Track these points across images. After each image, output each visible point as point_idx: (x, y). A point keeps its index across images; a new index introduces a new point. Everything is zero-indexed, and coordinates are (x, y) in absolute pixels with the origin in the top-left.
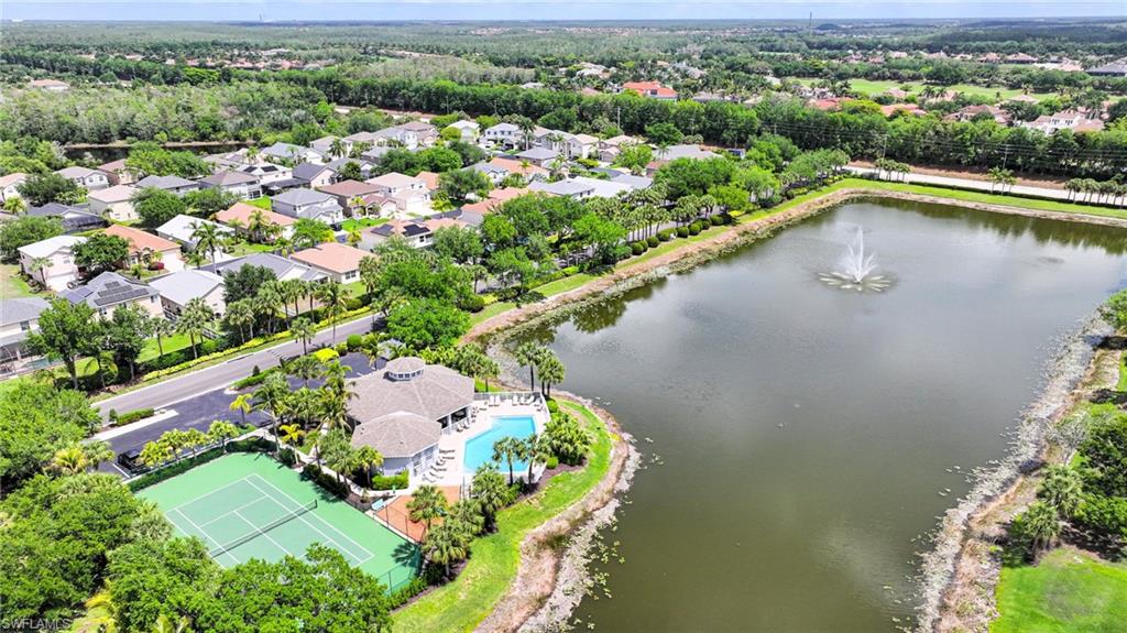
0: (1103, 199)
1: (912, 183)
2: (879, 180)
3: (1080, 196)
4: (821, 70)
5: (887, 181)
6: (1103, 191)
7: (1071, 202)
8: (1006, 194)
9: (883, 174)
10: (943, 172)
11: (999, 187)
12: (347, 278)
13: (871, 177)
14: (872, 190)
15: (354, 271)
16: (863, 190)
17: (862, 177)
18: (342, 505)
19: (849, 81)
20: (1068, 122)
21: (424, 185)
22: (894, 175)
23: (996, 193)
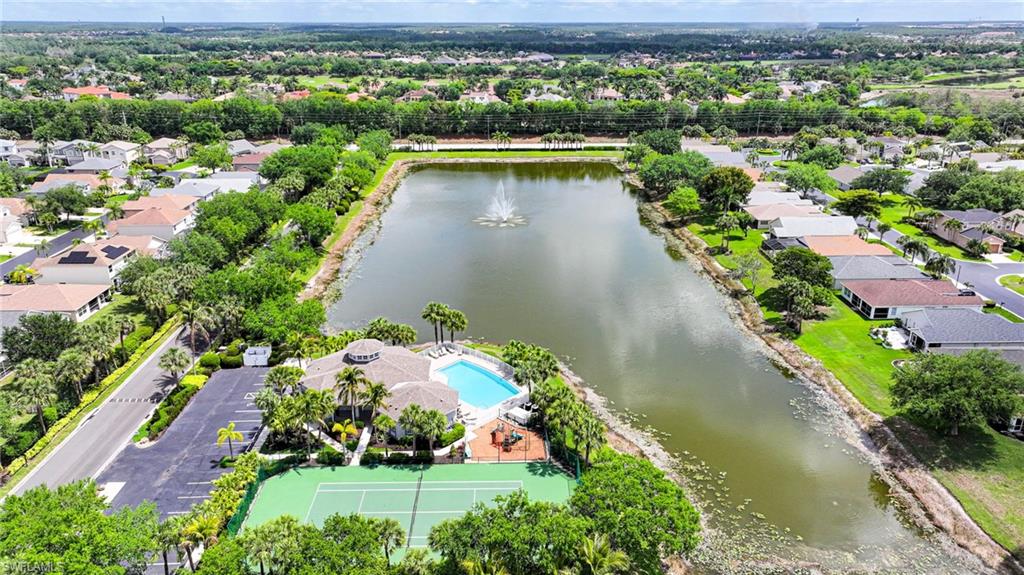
0: (565, 146)
1: (439, 150)
2: (414, 151)
3: (552, 146)
4: (237, 69)
5: (419, 151)
6: (565, 140)
7: (548, 150)
8: (507, 150)
9: (417, 147)
10: (446, 140)
11: (501, 146)
12: (81, 315)
13: (407, 150)
14: (418, 159)
15: (84, 307)
16: (411, 159)
17: (401, 150)
18: (434, 468)
19: (297, 77)
20: (482, 99)
21: (8, 212)
22: (425, 147)
23: (500, 150)
